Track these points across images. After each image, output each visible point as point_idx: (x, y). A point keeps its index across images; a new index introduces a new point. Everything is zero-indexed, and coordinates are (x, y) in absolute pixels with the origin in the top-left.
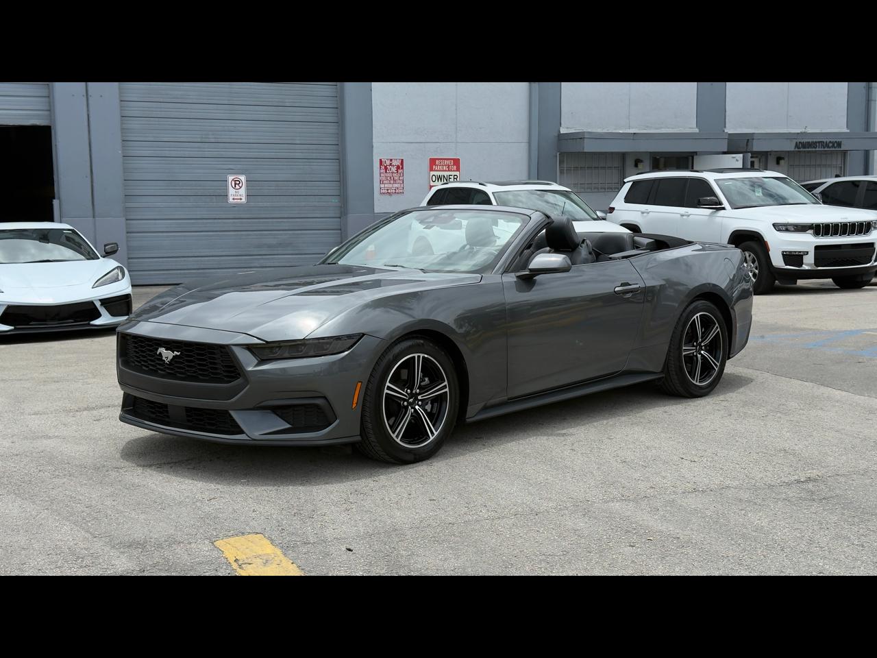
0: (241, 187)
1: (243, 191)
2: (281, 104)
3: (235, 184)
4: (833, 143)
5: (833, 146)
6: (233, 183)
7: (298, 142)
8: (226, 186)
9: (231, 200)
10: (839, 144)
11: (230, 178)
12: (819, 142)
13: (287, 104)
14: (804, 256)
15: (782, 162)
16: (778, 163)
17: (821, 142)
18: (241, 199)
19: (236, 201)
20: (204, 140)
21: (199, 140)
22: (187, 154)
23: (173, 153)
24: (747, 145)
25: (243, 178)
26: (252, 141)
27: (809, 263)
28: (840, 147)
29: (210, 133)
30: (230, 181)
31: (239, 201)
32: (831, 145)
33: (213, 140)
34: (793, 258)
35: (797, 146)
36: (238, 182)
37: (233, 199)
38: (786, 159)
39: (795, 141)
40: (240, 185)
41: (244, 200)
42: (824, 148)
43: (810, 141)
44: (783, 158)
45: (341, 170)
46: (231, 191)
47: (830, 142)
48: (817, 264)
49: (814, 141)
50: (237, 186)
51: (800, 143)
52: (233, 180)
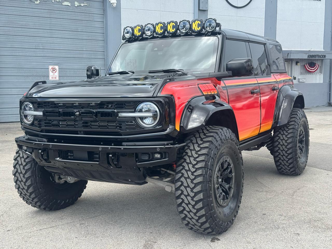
0: (56, 72)
1: (57, 74)
2: (76, 30)
3: (53, 70)
5: (322, 57)
6: (52, 70)
7: (84, 50)
8: (48, 71)
9: (50, 78)
10: (325, 56)
11: (50, 67)
12: (317, 55)
13: (79, 30)
15: (299, 64)
16: (297, 64)
17: (318, 55)
18: (56, 78)
19: (53, 79)
20: (37, 47)
21: (34, 47)
22: (28, 54)
23: (21, 54)
24: (288, 56)
25: (57, 67)
26: (61, 49)
28: (325, 58)
29: (40, 44)
30: (50, 69)
31: (55, 79)
32: (321, 56)
33: (41, 48)
35: (308, 57)
36: (54, 69)
37: (52, 78)
38: (301, 62)
39: (307, 54)
40: (56, 71)
41: (57, 79)
42: (319, 58)
43: (314, 54)
44: (299, 62)
45: (106, 64)
46: (51, 74)
49: (315, 54)
50: (54, 71)
51: (310, 55)
52: (52, 68)
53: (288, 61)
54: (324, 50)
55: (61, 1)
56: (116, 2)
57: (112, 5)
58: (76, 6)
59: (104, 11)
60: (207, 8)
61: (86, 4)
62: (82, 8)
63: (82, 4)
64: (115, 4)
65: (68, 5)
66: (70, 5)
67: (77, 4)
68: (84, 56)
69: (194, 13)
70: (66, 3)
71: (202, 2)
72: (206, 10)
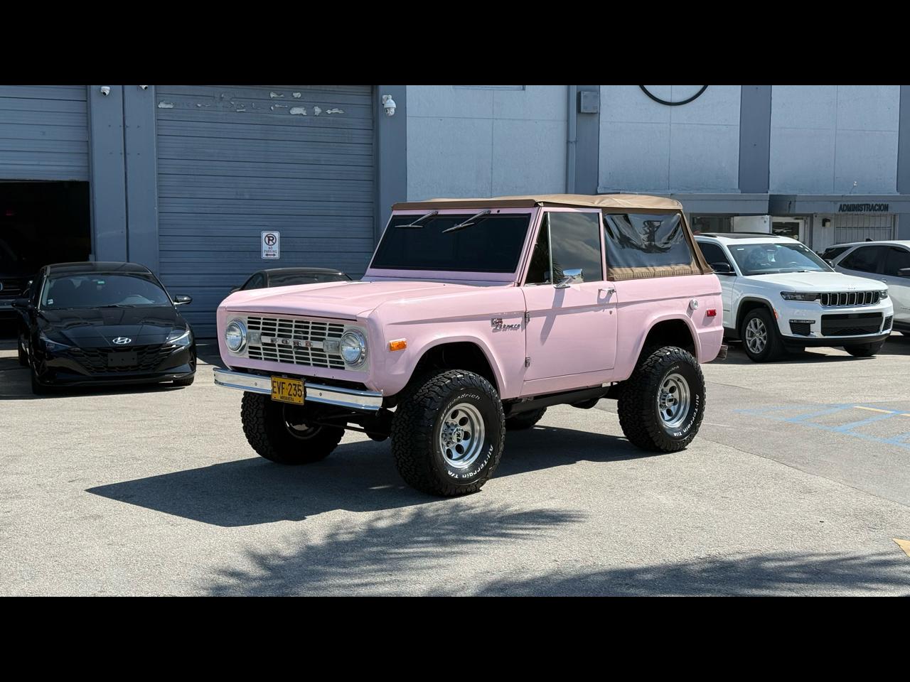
0: (274, 244)
1: (276, 247)
2: (316, 162)
3: (269, 240)
4: (880, 206)
5: (880, 209)
6: (267, 238)
7: (332, 199)
8: (260, 242)
9: (264, 256)
10: (886, 208)
11: (264, 234)
12: (865, 205)
13: (323, 163)
14: (811, 325)
15: (828, 224)
16: (824, 225)
17: (867, 205)
18: (274, 255)
19: (269, 256)
20: (238, 197)
21: (233, 197)
23: (209, 210)
24: (789, 207)
25: (277, 234)
26: (286, 198)
27: (816, 332)
28: (888, 210)
29: (246, 190)
30: (264, 237)
31: (272, 256)
32: (877, 208)
33: (248, 198)
34: (801, 327)
35: (841, 209)
36: (271, 238)
37: (267, 255)
38: (833, 221)
39: (839, 204)
40: (274, 241)
41: (277, 256)
42: (870, 210)
43: (856, 203)
44: (829, 221)
45: (375, 228)
46: (265, 247)
47: (876, 205)
48: (823, 333)
49: (860, 203)
50: (270, 242)
51: (844, 205)
52: (267, 236)
53: (802, 219)
54: (899, 194)
55: (287, 107)
56: (395, 106)
57: (387, 112)
58: (317, 114)
59: (373, 122)
60: (598, 107)
61: (337, 111)
62: (329, 118)
63: (329, 110)
64: (393, 110)
65: (300, 114)
66: (304, 114)
67: (318, 110)
68: (333, 212)
69: (568, 121)
70: (296, 111)
71: (585, 96)
72: (595, 114)
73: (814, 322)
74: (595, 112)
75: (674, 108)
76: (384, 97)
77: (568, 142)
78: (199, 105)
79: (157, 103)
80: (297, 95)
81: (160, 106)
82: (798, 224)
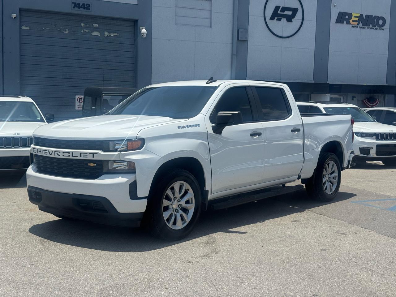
2: (105, 60)
3: (80, 100)
6: (78, 99)
7: (113, 80)
8: (75, 101)
9: (77, 108)
11: (77, 97)
14: (371, 150)
15: (355, 99)
16: (353, 99)
19: (79, 108)
20: (64, 77)
21: (61, 77)
22: (55, 84)
23: (48, 83)
26: (89, 79)
27: (373, 153)
29: (67, 73)
30: (77, 98)
31: (81, 109)
33: (69, 77)
34: (365, 150)
36: (81, 99)
40: (82, 101)
44: (355, 97)
46: (77, 104)
48: (377, 154)
50: (80, 101)
52: (78, 98)
53: (342, 96)
54: (387, 85)
55: (90, 31)
56: (146, 33)
57: (142, 35)
58: (106, 36)
59: (135, 41)
60: (247, 38)
61: (116, 34)
62: (112, 38)
63: (112, 34)
64: (145, 35)
65: (97, 35)
66: (99, 35)
67: (106, 34)
69: (232, 44)
70: (95, 33)
71: (241, 32)
72: (246, 41)
73: (372, 148)
74: (246, 40)
75: (284, 39)
76: (141, 28)
77: (232, 55)
78: (43, 28)
79: (21, 27)
80: (96, 25)
81: (22, 28)
82: (340, 98)
